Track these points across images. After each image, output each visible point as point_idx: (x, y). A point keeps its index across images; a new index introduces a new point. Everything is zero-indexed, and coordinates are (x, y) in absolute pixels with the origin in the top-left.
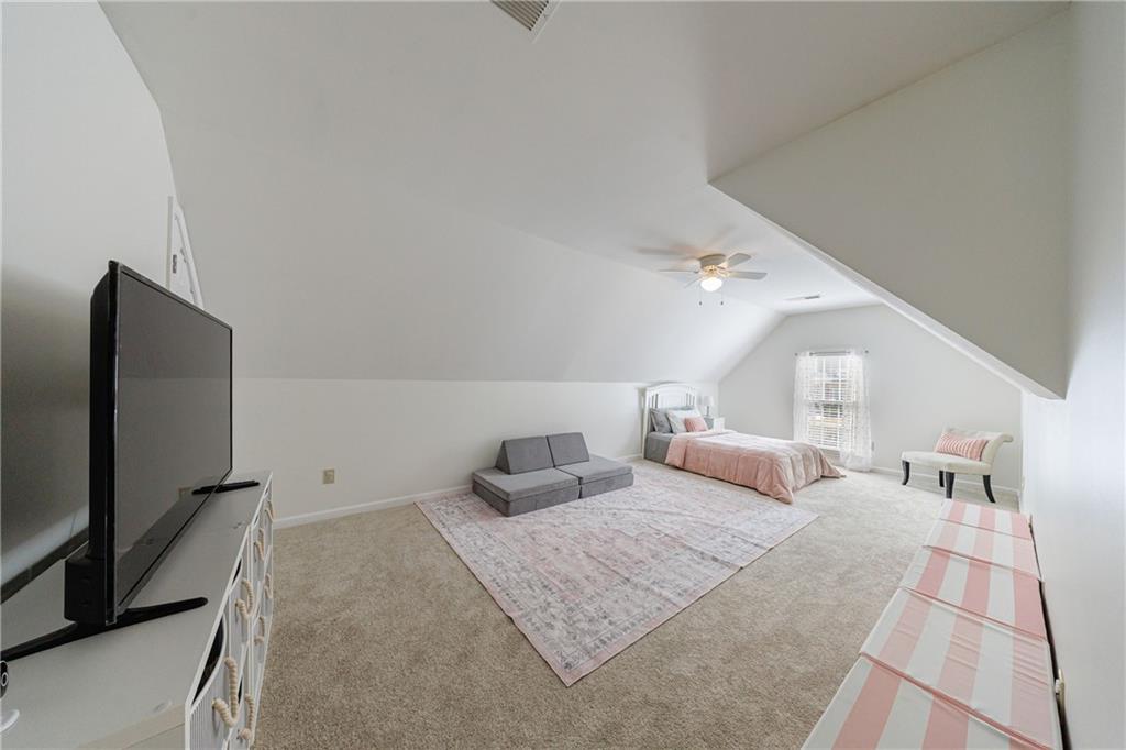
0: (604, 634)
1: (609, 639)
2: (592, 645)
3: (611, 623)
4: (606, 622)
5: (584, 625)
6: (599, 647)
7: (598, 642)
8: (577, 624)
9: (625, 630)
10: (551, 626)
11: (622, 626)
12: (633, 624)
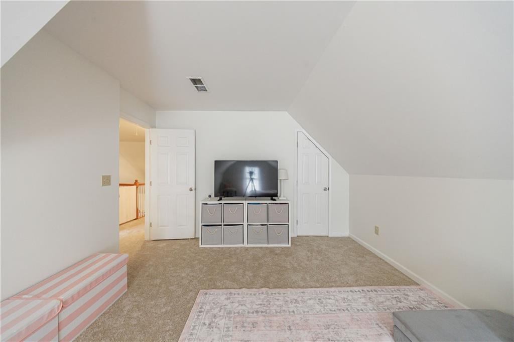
0: (203, 315)
1: (198, 316)
2: (204, 307)
3: (204, 324)
4: (207, 322)
5: (216, 311)
6: (201, 308)
7: (203, 310)
8: (219, 309)
9: (194, 326)
10: (228, 299)
11: (197, 327)
12: (191, 334)
